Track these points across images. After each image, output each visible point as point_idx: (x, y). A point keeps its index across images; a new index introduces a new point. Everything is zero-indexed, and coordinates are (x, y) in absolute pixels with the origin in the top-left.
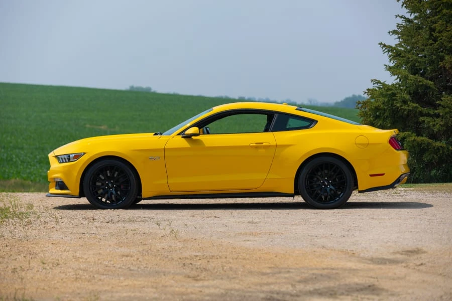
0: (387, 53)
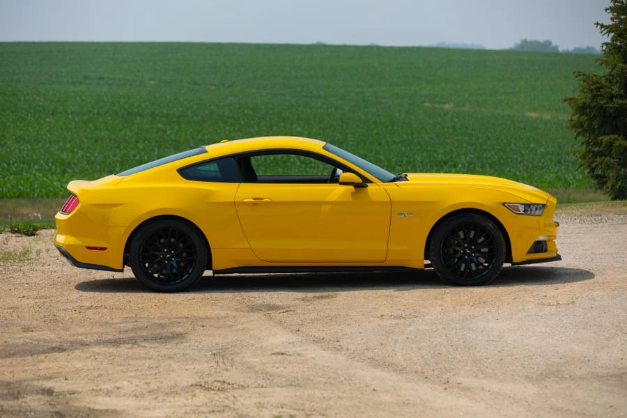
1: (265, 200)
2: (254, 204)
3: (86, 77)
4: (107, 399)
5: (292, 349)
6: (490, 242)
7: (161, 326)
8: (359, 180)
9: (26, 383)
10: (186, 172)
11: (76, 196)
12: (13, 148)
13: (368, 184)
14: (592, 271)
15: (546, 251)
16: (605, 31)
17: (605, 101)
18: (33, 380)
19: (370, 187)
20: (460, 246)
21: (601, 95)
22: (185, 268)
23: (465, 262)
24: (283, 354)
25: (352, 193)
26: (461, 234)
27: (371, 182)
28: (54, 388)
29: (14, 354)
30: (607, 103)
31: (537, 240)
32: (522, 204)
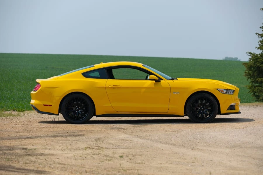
0: (261, 38)
1: (118, 86)
2: (113, 88)
3: (47, 67)
4: (50, 151)
5: (128, 139)
6: (212, 105)
7: (74, 132)
8: (158, 79)
9: (16, 147)
10: (86, 75)
11: (39, 84)
12: (16, 93)
13: (161, 80)
14: (253, 119)
15: (235, 109)
16: (260, 37)
17: (260, 64)
18: (19, 145)
19: (162, 81)
20: (199, 106)
21: (258, 62)
22: (84, 114)
23: (201, 113)
24: (124, 140)
25: (154, 84)
26: (200, 102)
27: (162, 79)
28: (27, 148)
29: (11, 139)
30: (261, 65)
31: (231, 104)
32: (225, 89)
